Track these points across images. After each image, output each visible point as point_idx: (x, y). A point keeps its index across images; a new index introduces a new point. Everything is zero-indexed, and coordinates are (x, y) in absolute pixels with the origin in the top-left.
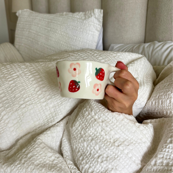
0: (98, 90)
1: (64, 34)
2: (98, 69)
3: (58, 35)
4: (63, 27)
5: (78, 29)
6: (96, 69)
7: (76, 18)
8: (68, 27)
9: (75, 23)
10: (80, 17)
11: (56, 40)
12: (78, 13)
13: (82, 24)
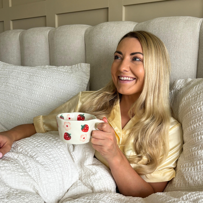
0: (84, 138)
1: (50, 87)
2: (83, 125)
3: (42, 88)
4: (48, 80)
5: (65, 82)
6: (82, 126)
7: (61, 71)
8: (54, 80)
9: (61, 76)
10: (67, 71)
11: (41, 94)
12: (63, 67)
13: (69, 77)
